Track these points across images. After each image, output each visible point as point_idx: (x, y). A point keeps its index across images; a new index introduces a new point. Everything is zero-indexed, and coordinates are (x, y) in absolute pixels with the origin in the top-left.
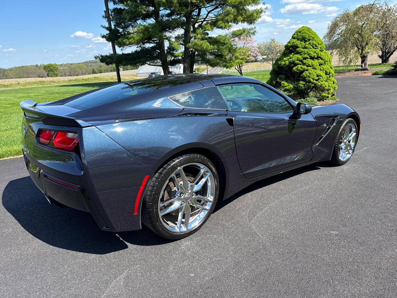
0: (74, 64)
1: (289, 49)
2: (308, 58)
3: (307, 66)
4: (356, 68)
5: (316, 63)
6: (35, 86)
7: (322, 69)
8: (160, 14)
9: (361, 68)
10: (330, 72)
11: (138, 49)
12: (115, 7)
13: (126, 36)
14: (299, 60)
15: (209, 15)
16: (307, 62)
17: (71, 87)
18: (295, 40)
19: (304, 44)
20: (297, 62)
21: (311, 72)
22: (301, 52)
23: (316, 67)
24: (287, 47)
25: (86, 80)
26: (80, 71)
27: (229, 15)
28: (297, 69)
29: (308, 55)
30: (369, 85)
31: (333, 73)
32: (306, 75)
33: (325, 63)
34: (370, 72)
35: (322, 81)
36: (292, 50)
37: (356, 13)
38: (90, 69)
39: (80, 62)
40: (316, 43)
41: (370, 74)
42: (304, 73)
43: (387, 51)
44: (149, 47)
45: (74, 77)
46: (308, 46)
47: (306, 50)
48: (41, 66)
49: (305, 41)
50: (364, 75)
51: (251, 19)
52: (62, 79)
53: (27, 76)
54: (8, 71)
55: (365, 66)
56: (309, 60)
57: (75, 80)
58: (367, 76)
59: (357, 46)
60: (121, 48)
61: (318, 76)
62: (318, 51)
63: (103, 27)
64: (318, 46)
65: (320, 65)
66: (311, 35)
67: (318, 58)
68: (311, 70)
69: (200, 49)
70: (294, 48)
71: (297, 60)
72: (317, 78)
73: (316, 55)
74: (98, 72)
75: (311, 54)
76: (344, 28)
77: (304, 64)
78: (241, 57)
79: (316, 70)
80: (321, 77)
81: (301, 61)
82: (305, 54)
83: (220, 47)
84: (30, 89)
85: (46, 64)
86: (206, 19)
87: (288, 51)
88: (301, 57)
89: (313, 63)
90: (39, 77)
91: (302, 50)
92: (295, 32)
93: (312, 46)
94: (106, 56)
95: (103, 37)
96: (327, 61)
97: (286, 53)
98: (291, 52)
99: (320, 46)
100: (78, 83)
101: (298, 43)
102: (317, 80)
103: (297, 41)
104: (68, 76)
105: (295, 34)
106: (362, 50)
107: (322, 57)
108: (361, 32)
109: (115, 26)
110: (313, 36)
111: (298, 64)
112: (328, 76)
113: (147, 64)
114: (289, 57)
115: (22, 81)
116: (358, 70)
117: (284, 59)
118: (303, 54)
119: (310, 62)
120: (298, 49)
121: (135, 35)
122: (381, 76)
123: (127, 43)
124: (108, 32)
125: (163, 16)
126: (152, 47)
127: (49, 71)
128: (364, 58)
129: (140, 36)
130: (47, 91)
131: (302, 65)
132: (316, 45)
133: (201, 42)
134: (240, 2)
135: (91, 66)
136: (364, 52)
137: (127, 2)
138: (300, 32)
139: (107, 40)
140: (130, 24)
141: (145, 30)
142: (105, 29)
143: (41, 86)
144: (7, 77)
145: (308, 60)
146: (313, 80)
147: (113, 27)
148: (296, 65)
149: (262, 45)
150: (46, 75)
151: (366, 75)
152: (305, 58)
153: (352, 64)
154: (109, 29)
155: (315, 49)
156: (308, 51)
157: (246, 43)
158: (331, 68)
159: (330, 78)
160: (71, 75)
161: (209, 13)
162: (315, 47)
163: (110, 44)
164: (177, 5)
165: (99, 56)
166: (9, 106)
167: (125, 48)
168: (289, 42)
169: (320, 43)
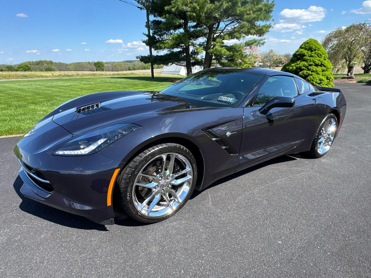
0: (115, 62)
1: (297, 57)
2: (313, 65)
3: (312, 72)
4: (342, 76)
5: (320, 69)
6: (90, 77)
7: (324, 74)
8: (188, 26)
9: (347, 76)
10: (330, 78)
11: (168, 52)
12: (154, 20)
13: (162, 42)
14: (305, 66)
15: (226, 28)
16: (312, 68)
17: (118, 79)
18: (302, 50)
19: (311, 53)
20: (303, 67)
21: (315, 77)
22: (307, 60)
23: (319, 73)
24: (295, 55)
25: (125, 74)
26: (119, 68)
27: (244, 27)
28: (303, 74)
29: (313, 62)
30: (356, 91)
31: (333, 78)
32: (310, 79)
33: (327, 70)
34: (355, 80)
35: (323, 85)
36: (300, 58)
37: (347, 31)
38: (127, 66)
39: (120, 61)
40: (321, 53)
41: (355, 82)
42: (309, 77)
43: (369, 63)
44: (176, 51)
45: (115, 72)
46: (313, 55)
47: (312, 58)
48: (92, 63)
49: (312, 51)
50: (350, 82)
51: (261, 32)
52: (108, 73)
53: (82, 69)
54: (69, 66)
55: (351, 75)
56: (314, 66)
57: (117, 74)
58: (353, 84)
59: (345, 58)
60: (156, 51)
61: (320, 80)
62: (322, 59)
63: (144, 34)
64: (322, 55)
65: (323, 71)
66: (317, 46)
67: (322, 65)
68: (315, 75)
69: (219, 54)
70: (301, 57)
71: (304, 66)
72: (319, 82)
73: (320, 63)
74: (133, 69)
75: (316, 62)
76: (335, 42)
77: (309, 70)
78: (249, 63)
79: (319, 75)
80: (323, 81)
81: (307, 67)
82: (311, 61)
83: (235, 53)
84: (89, 78)
85: (96, 61)
86: (224, 31)
87: (296, 58)
88: (307, 64)
89: (317, 69)
90: (91, 71)
91: (309, 58)
92: (303, 43)
93: (317, 55)
94: (145, 57)
95: (144, 42)
96: (329, 68)
97: (293, 60)
98: (298, 59)
99: (324, 56)
100: (119, 76)
101: (305, 52)
102: (319, 84)
103: (304, 51)
104: (111, 71)
105: (303, 45)
106: (350, 62)
107: (325, 64)
108: (351, 46)
109: (153, 34)
110: (319, 47)
111: (304, 70)
112: (328, 81)
113: (175, 64)
114: (296, 64)
115: (80, 73)
116: (344, 78)
117: (292, 65)
118: (309, 62)
119: (314, 68)
120: (305, 57)
121: (169, 42)
122: (365, 84)
123: (163, 47)
124: (147, 38)
125: (190, 27)
126: (179, 52)
127: (98, 67)
128: (350, 68)
129: (173, 42)
130: (102, 81)
131: (307, 70)
132: (321, 55)
133: (221, 48)
134: (254, 18)
135: (127, 65)
136: (351, 63)
137: (165, 15)
138: (308, 43)
139: (146, 44)
140: (165, 33)
141: (178, 38)
142: (145, 36)
143: (94, 77)
144: (68, 70)
145: (312, 67)
146: (316, 83)
147: (151, 35)
148: (302, 70)
149: (262, 54)
150: (95, 70)
151: (352, 82)
152: (310, 65)
153: (339, 73)
154: (148, 36)
155: (320, 57)
156: (314, 59)
157: (252, 51)
158: (331, 74)
159: (329, 83)
160: (112, 71)
161: (226, 26)
162: (319, 56)
163: (148, 47)
164: (204, 18)
165: (140, 56)
166: (79, 89)
167: (160, 51)
168: (297, 51)
169: (324, 53)
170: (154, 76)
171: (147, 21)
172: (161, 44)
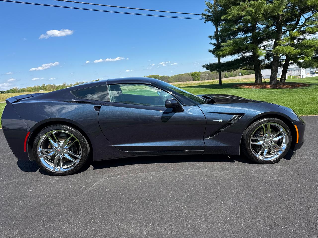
26: (216, 76)
53: (181, 80)
54: (170, 78)
63: (212, 44)
74: (229, 76)
90: (188, 81)
95: (210, 51)
125: (260, 29)
127: (194, 77)
142: (212, 45)
144: (169, 81)
150: (192, 80)
160: (208, 79)
161: (307, 19)
165: (206, 65)
170: (222, 83)
171: (215, 31)
172: (219, 51)
